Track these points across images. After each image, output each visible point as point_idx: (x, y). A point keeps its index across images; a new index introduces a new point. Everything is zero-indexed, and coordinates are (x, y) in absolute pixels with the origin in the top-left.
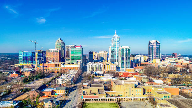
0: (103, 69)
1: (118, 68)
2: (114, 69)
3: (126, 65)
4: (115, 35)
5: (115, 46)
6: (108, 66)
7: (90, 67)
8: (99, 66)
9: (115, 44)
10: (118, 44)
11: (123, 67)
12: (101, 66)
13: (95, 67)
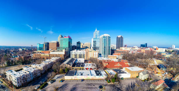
0: (85, 56)
1: (100, 55)
2: (96, 56)
3: (107, 52)
4: (96, 30)
5: (96, 37)
6: (91, 53)
7: (74, 54)
8: (81, 53)
9: (96, 36)
10: (98, 36)
11: (104, 54)
12: (84, 53)
13: (77, 54)
